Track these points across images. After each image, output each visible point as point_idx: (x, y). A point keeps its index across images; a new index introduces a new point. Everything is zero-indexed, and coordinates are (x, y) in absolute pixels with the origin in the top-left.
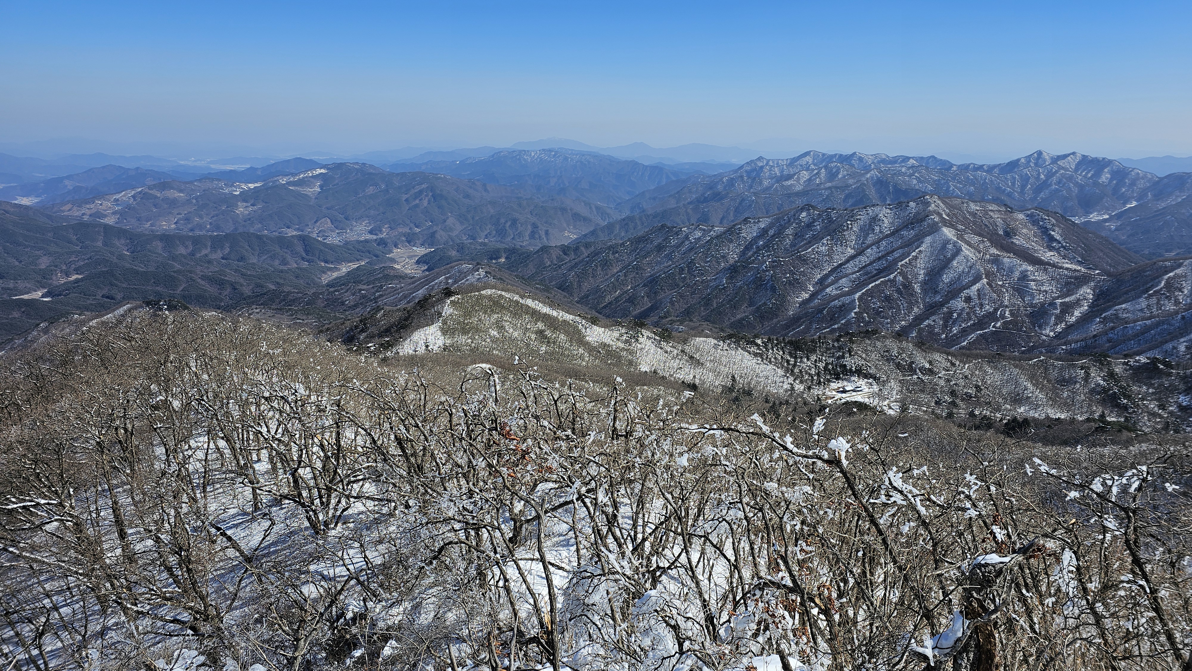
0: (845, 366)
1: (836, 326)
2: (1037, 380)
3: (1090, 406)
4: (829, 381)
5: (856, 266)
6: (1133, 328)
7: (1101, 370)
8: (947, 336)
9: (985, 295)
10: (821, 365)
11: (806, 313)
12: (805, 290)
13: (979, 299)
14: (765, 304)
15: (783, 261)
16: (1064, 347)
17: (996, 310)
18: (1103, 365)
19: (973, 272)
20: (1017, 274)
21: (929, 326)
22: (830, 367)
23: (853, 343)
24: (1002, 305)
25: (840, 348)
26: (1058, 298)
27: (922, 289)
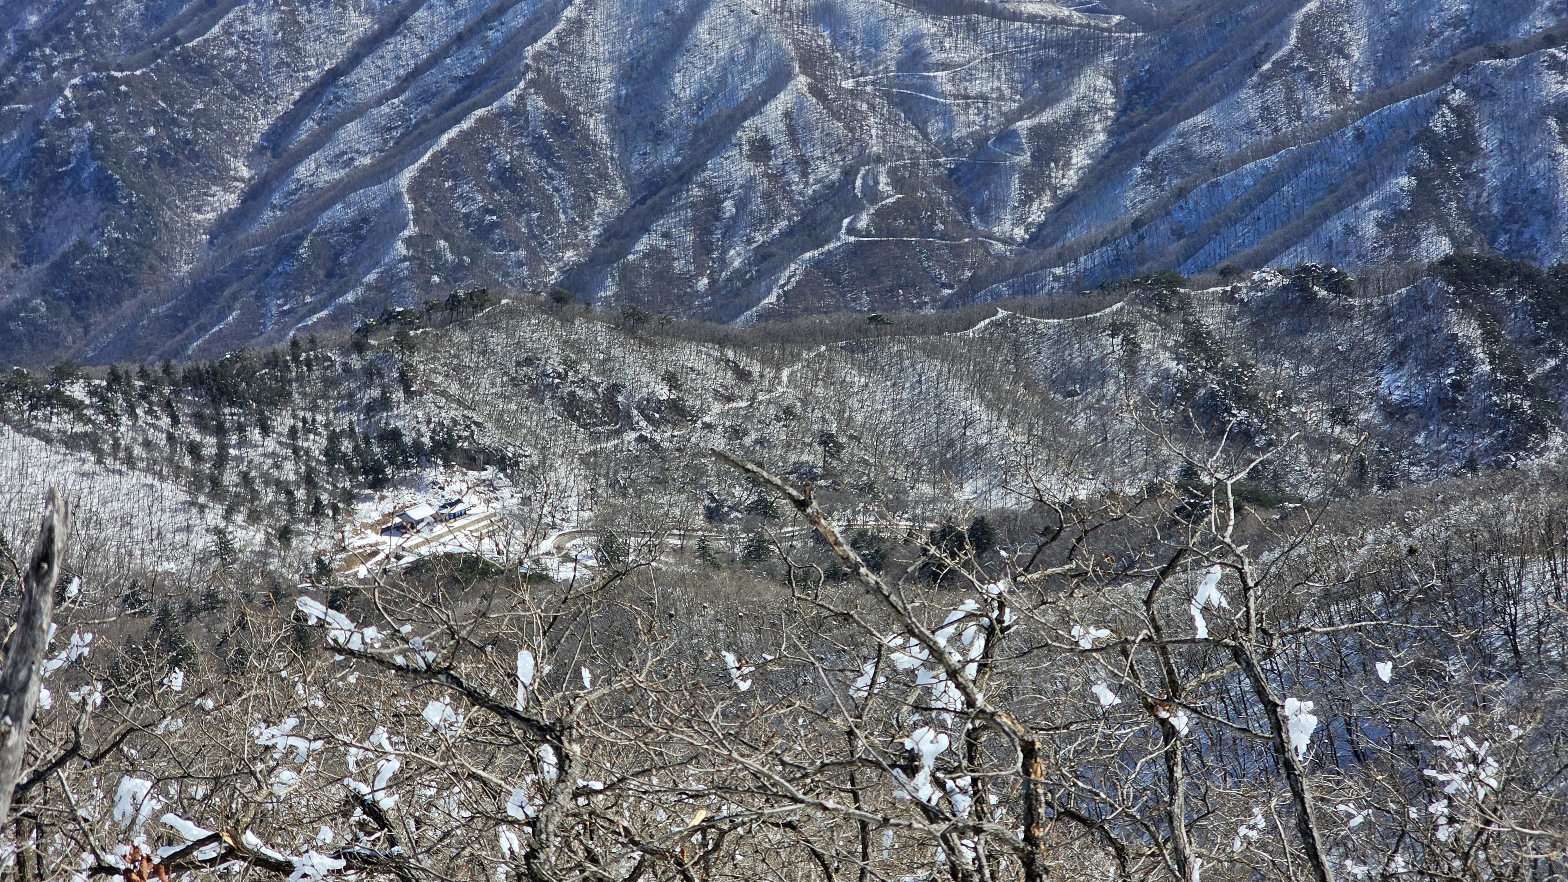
0: (396, 435)
1: (350, 297)
2: (996, 389)
3: (1151, 446)
4: (349, 497)
5: (385, 73)
6: (1233, 184)
7: (1166, 326)
8: (713, 282)
9: (808, 127)
10: (316, 445)
11: (238, 265)
12: (223, 178)
13: (794, 142)
14: (82, 247)
15: (127, 81)
16: (1059, 271)
17: (849, 174)
18: (1168, 310)
19: (761, 55)
20: (892, 51)
21: (653, 253)
22: (346, 446)
23: (412, 348)
24: (863, 158)
25: (371, 373)
26: (1019, 115)
27: (612, 132)
